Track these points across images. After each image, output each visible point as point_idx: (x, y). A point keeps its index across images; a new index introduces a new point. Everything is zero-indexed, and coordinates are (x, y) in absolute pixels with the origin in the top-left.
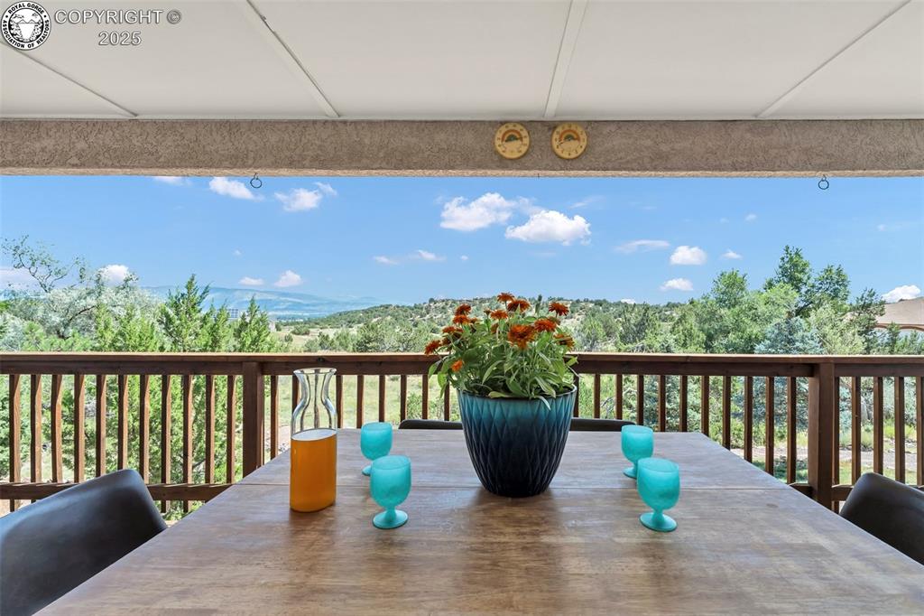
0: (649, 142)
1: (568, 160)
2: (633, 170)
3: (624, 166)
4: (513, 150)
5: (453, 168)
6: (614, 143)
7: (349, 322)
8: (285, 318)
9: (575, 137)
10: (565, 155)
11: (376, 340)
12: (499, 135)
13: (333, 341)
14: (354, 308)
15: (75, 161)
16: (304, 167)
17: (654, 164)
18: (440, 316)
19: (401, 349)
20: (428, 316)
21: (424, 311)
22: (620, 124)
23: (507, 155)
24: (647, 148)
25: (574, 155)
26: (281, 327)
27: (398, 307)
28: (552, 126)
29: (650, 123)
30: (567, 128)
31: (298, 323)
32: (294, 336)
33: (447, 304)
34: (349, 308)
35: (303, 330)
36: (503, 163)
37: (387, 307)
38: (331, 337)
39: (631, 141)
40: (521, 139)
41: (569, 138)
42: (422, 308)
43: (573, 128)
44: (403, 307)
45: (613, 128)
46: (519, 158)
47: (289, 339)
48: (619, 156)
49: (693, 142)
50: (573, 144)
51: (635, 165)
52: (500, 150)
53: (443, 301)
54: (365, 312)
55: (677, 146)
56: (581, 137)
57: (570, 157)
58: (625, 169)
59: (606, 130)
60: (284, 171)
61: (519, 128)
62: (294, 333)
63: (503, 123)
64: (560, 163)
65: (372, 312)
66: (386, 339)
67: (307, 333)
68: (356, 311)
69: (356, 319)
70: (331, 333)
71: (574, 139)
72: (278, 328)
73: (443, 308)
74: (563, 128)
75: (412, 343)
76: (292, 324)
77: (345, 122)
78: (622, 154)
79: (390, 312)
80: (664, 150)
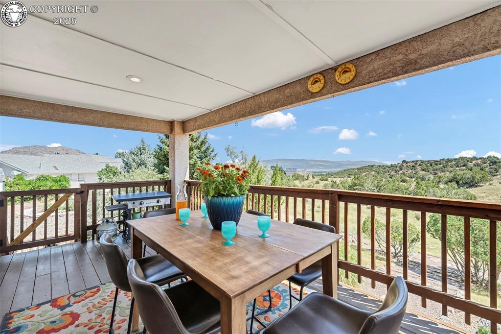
0: (400, 57)
1: (346, 84)
2: (389, 78)
3: (383, 77)
4: (316, 88)
5: (292, 104)
6: (375, 65)
7: (349, 175)
8: (317, 172)
9: (348, 70)
10: (343, 82)
11: (359, 185)
12: (310, 82)
13: (338, 185)
14: (352, 167)
15: (202, 127)
16: (246, 116)
17: (404, 70)
18: (410, 171)
19: (375, 191)
20: (401, 172)
21: (398, 168)
22: (377, 53)
23: (314, 91)
24: (399, 61)
25: (348, 81)
26: (315, 177)
27: (379, 166)
28: (334, 69)
29: (400, 44)
30: (343, 67)
31: (323, 175)
32: (320, 181)
33: (416, 164)
34: (350, 167)
35: (325, 179)
36: (313, 95)
37: (372, 166)
38: (338, 182)
39: (386, 61)
40: (320, 81)
41: (346, 72)
42: (397, 167)
43: (347, 66)
44: (383, 166)
45: (373, 57)
46: (320, 91)
47: (317, 183)
48: (378, 72)
49: (440, 44)
50: (347, 75)
51: (390, 74)
52: (310, 90)
53: (413, 162)
54: (359, 169)
55: (425, 51)
56: (352, 69)
57: (346, 82)
58: (383, 79)
59: (368, 60)
60: (242, 119)
61: (319, 76)
62: (320, 180)
63: (310, 77)
64: (341, 87)
65: (363, 169)
66: (365, 185)
67: (326, 180)
68: (354, 169)
69: (353, 173)
70: (338, 180)
71: (348, 72)
72: (313, 178)
73: (413, 166)
74: (342, 68)
75: (382, 188)
76: (320, 175)
77: (256, 96)
78: (381, 70)
79: (374, 169)
80: (412, 58)
